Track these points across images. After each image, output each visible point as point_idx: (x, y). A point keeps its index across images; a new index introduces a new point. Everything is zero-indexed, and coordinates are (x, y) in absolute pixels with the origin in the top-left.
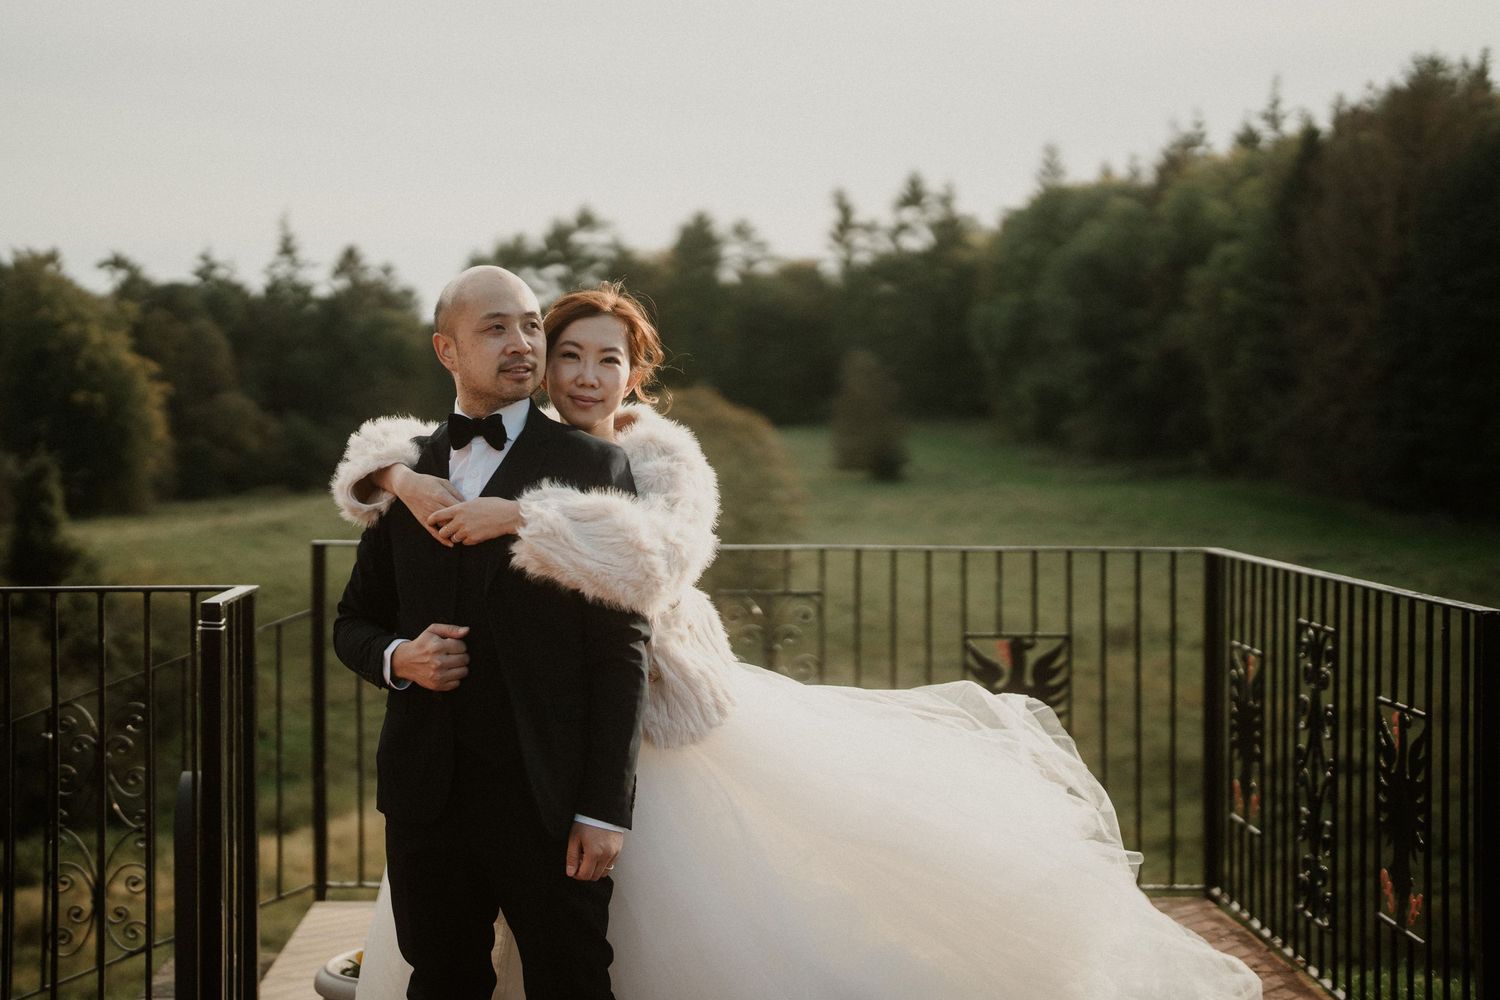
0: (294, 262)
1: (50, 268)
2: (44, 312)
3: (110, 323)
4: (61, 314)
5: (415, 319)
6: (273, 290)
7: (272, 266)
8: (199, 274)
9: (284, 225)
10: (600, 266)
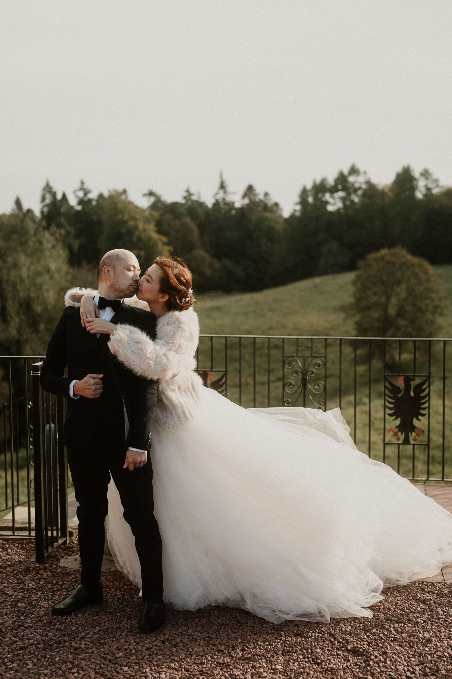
0: (225, 192)
1: (123, 197)
2: (120, 216)
3: (147, 220)
4: (127, 217)
5: (281, 216)
6: (216, 204)
7: (217, 194)
8: (185, 198)
9: (221, 176)
10: (360, 192)
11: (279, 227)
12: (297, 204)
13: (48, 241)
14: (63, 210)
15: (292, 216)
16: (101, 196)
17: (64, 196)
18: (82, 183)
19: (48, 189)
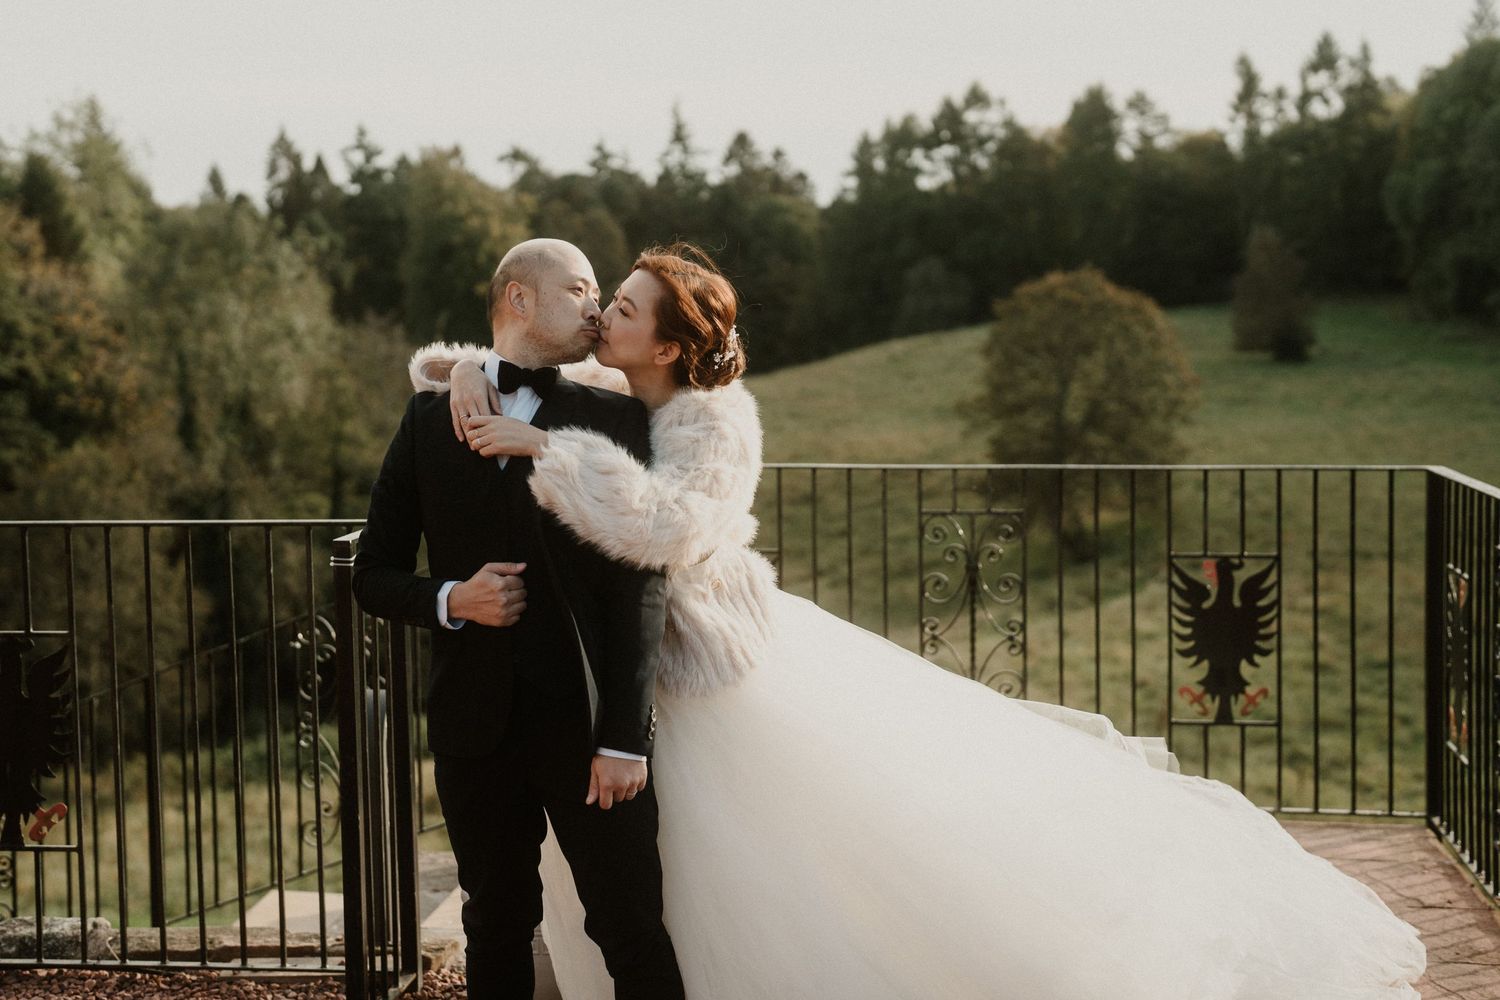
0: (686, 150)
1: (453, 164)
2: (448, 208)
3: (509, 216)
4: (462, 208)
5: (811, 204)
6: (666, 177)
7: (667, 154)
8: (594, 164)
9: (676, 114)
10: (991, 146)
11: (809, 227)
12: (849, 174)
13: (289, 265)
14: (317, 193)
15: (839, 204)
16: (403, 163)
17: (320, 167)
18: (362, 133)
19: (283, 147)
